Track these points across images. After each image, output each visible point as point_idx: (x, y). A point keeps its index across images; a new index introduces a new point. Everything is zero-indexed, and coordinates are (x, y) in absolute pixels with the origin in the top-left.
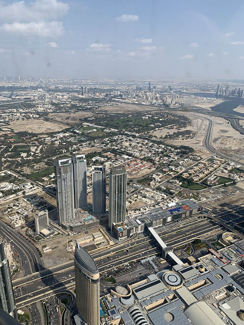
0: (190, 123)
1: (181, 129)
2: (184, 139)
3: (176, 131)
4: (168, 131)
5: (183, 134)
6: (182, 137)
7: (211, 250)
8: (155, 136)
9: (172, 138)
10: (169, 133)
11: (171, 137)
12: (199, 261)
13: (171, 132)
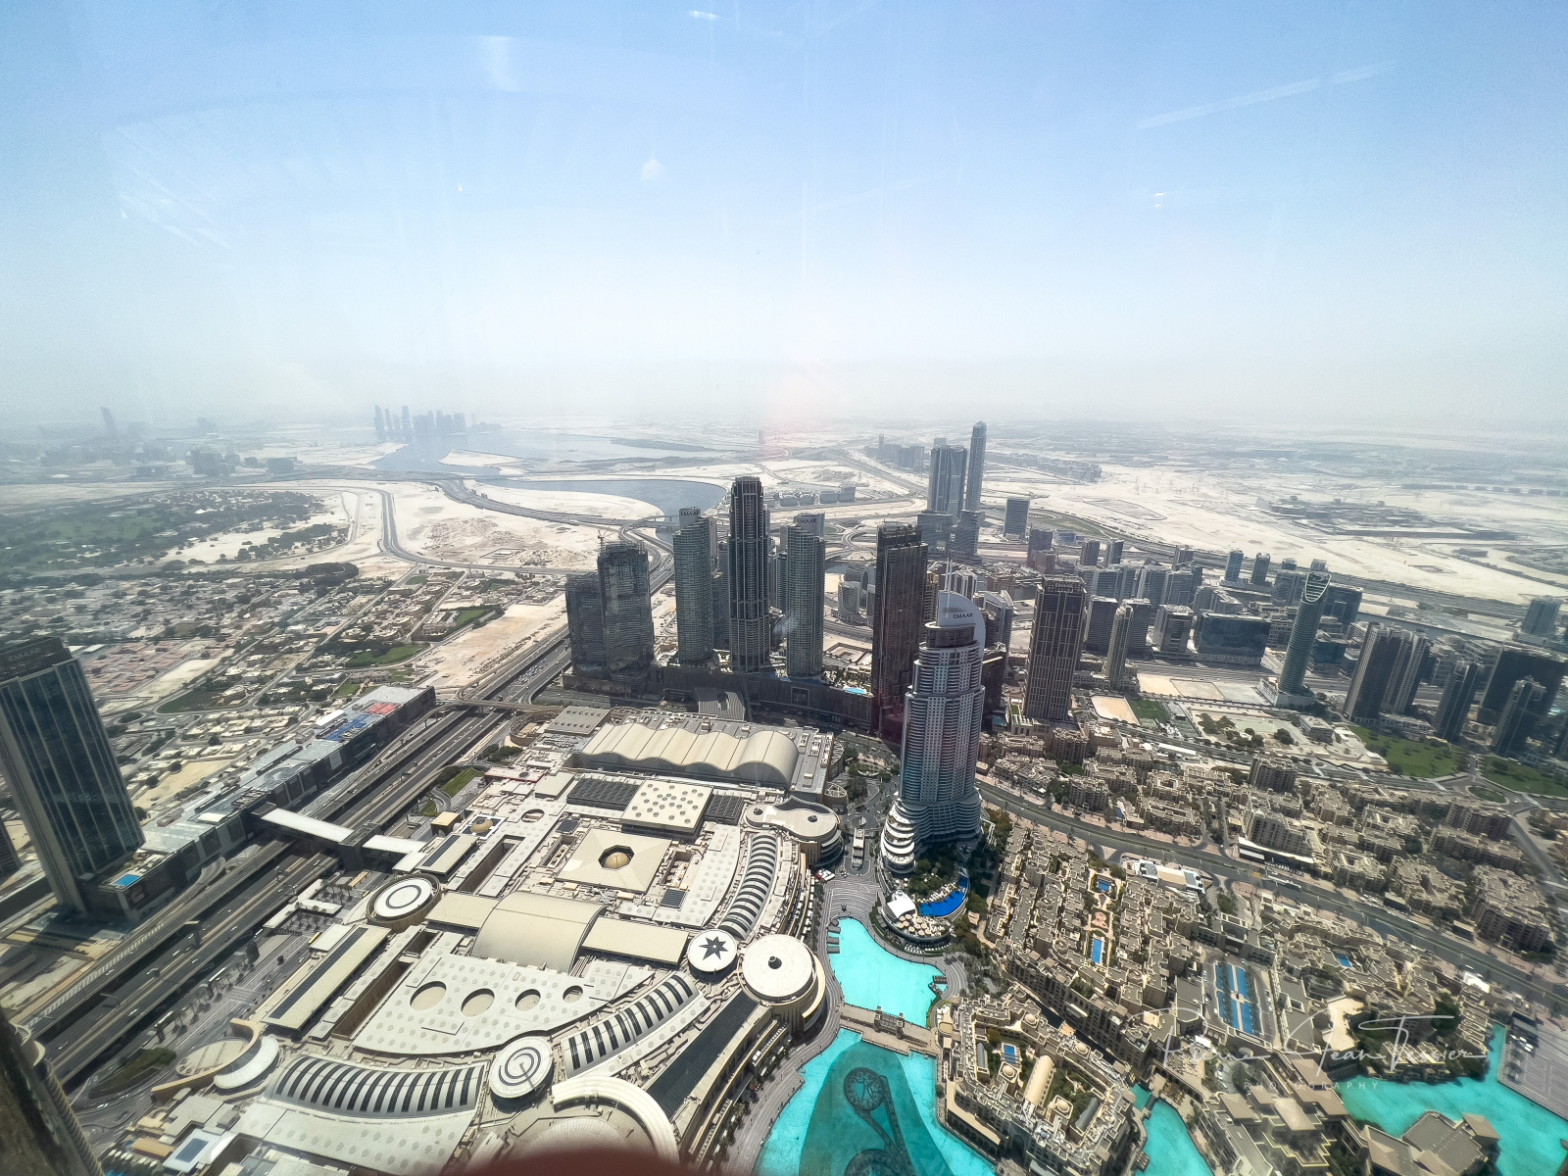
0: (319, 508)
1: (292, 525)
2: (316, 550)
3: (277, 533)
4: (242, 538)
5: (305, 536)
6: (303, 545)
7: (494, 771)
8: (194, 562)
9: (270, 554)
10: (249, 543)
11: (261, 552)
12: (468, 814)
13: (259, 538)
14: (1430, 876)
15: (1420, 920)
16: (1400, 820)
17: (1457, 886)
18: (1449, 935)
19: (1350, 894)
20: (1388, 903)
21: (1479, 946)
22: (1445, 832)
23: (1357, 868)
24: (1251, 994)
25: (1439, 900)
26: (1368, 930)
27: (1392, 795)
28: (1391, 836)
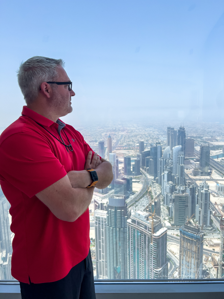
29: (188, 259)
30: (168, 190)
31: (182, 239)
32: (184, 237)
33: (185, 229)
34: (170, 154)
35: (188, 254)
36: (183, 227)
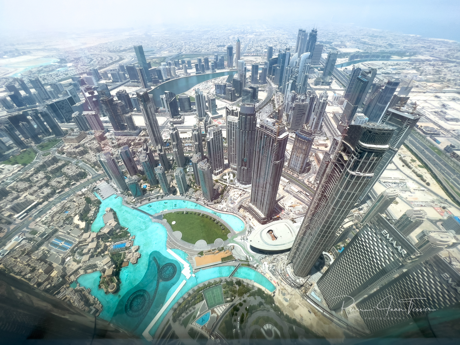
14: (58, 180)
15: (67, 190)
16: (40, 175)
17: (64, 177)
18: (73, 187)
19: (51, 199)
20: (59, 193)
21: (78, 184)
22: (49, 169)
23: (46, 193)
24: (63, 240)
25: (64, 183)
26: (62, 202)
27: (31, 171)
28: (42, 180)
29: (298, 155)
30: (290, 99)
31: (296, 140)
32: (298, 139)
33: (300, 133)
34: (297, 62)
35: (299, 151)
36: (299, 131)
